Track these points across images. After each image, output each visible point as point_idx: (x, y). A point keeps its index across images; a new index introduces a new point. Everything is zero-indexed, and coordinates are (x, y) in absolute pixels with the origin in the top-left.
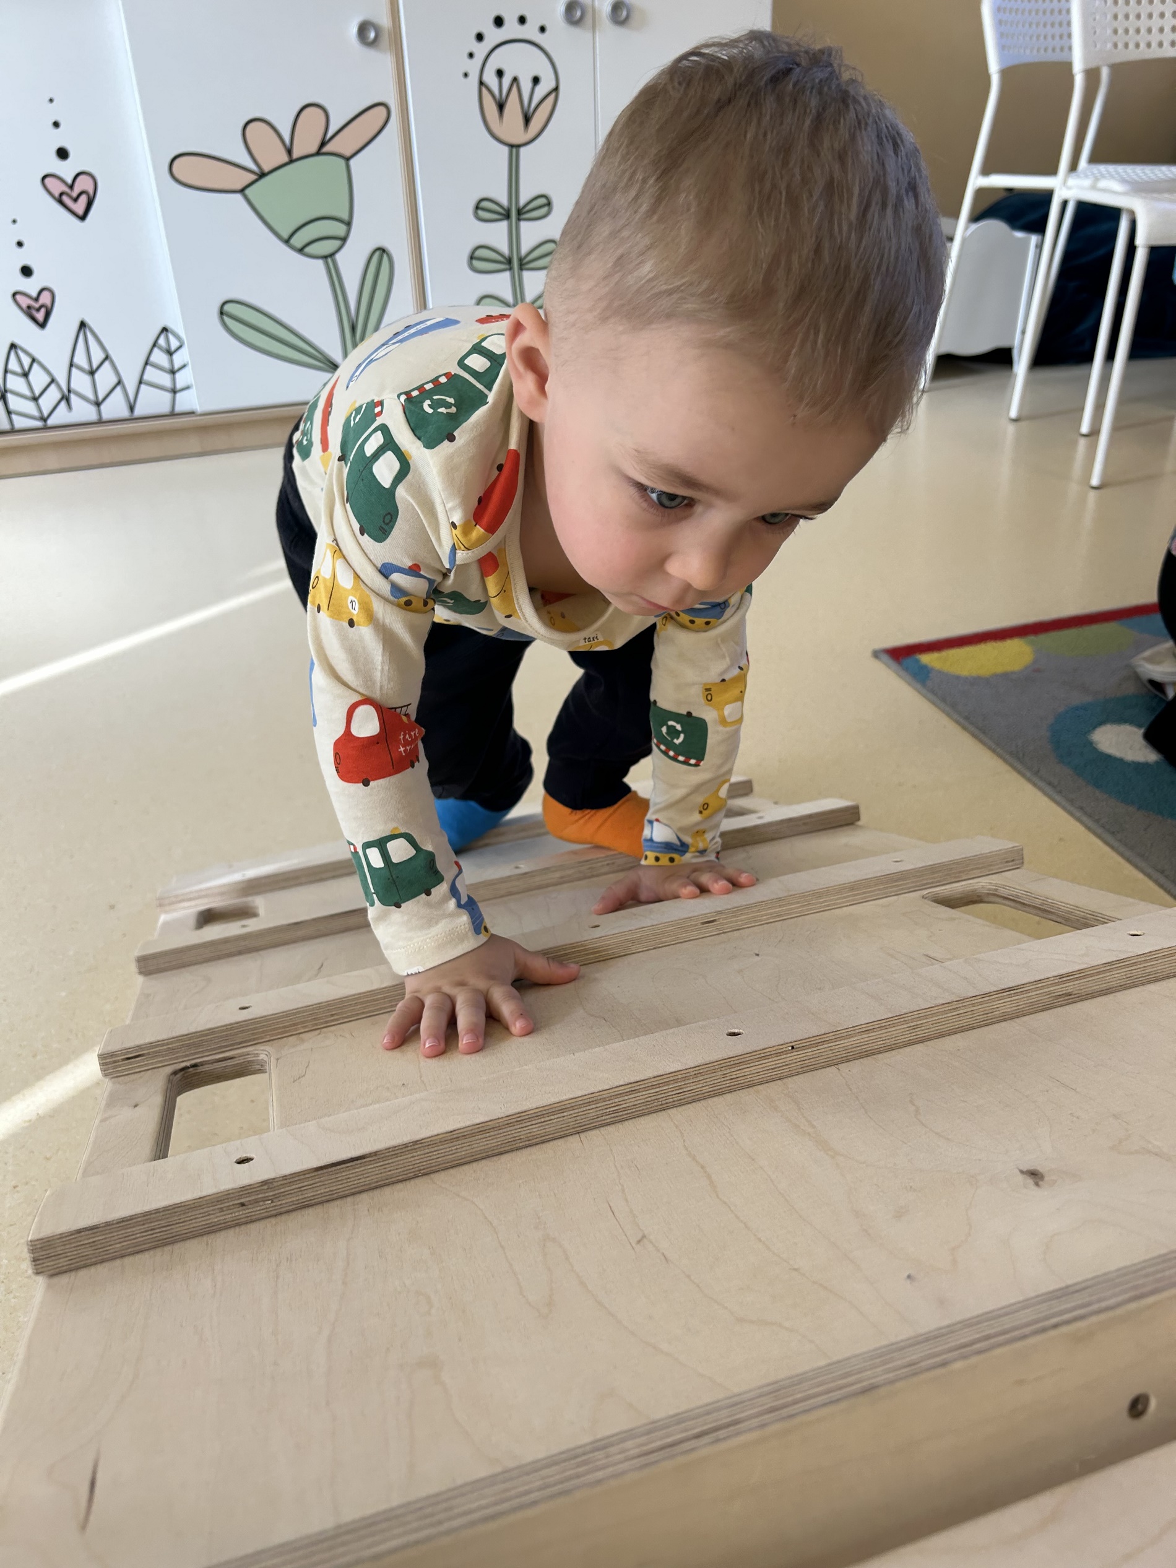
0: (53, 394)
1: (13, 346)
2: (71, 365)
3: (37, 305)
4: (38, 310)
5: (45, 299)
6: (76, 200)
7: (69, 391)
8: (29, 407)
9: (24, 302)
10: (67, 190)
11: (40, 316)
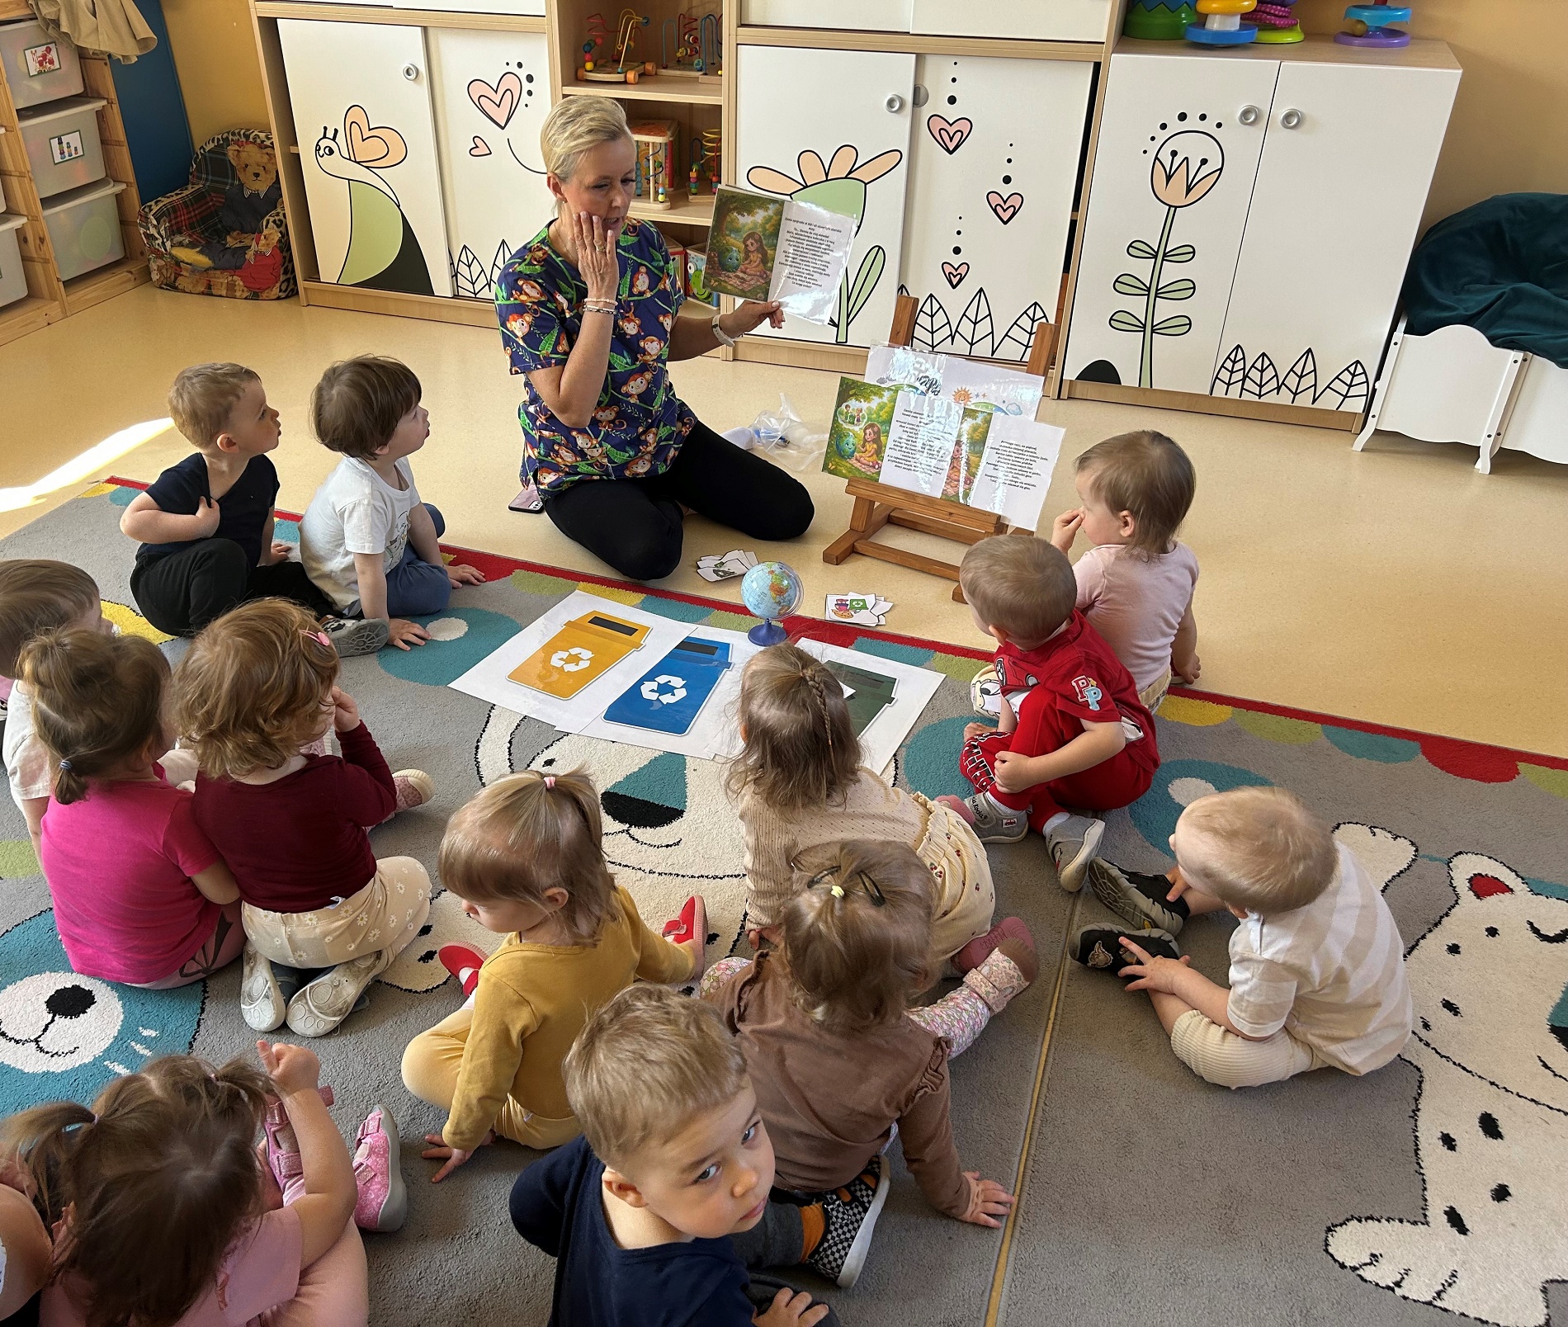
0: (946, 331)
1: (931, 296)
2: (964, 314)
3: (955, 274)
4: (955, 276)
5: (963, 270)
6: (1005, 211)
7: (956, 331)
8: (927, 338)
9: (948, 269)
10: (1002, 204)
11: (955, 281)
